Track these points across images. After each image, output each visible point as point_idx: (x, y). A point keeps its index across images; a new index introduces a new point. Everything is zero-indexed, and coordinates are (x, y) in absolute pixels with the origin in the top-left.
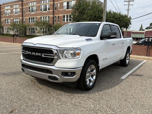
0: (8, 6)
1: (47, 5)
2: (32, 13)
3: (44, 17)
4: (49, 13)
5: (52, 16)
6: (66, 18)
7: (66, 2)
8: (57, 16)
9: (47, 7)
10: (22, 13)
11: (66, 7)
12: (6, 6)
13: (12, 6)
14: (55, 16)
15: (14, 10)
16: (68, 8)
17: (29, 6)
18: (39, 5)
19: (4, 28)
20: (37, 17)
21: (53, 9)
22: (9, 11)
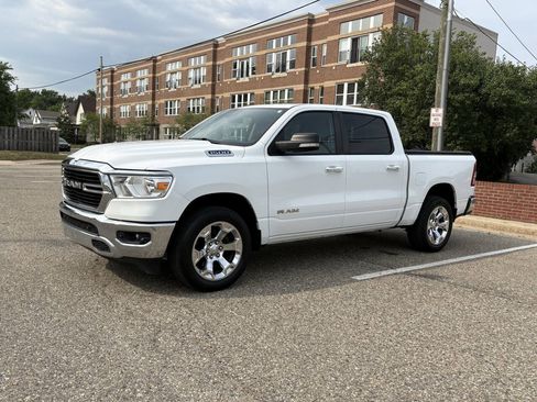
0: (175, 61)
1: (289, 52)
2: (241, 80)
3: (275, 92)
4: (292, 79)
5: (301, 87)
6: (345, 94)
7: (349, 40)
8: (317, 86)
9: (288, 59)
10: (214, 80)
11: (348, 57)
12: (171, 62)
13: (185, 62)
14: (312, 88)
15: (192, 74)
16: (354, 59)
17: (234, 58)
18: (265, 52)
19: (162, 127)
20: (257, 92)
21: (307, 65)
22: (178, 76)
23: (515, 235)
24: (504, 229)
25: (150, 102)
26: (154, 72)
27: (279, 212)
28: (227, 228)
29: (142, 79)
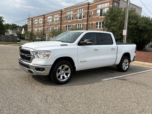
0: (50, 16)
1: (82, 13)
2: (69, 21)
3: (79, 25)
4: (83, 21)
5: (86, 23)
6: (98, 25)
7: (100, 10)
8: (90, 23)
9: (82, 15)
10: (61, 21)
11: (99, 15)
12: (49, 16)
13: (53, 16)
14: (89, 24)
15: (55, 19)
16: (101, 15)
17: (67, 15)
18: (76, 13)
19: (46, 35)
20: (73, 25)
21: (88, 17)
22: (51, 20)
23: (147, 67)
24: (144, 65)
25: (43, 28)
26: (44, 19)
27: (81, 62)
28: (66, 66)
29: (40, 21)
